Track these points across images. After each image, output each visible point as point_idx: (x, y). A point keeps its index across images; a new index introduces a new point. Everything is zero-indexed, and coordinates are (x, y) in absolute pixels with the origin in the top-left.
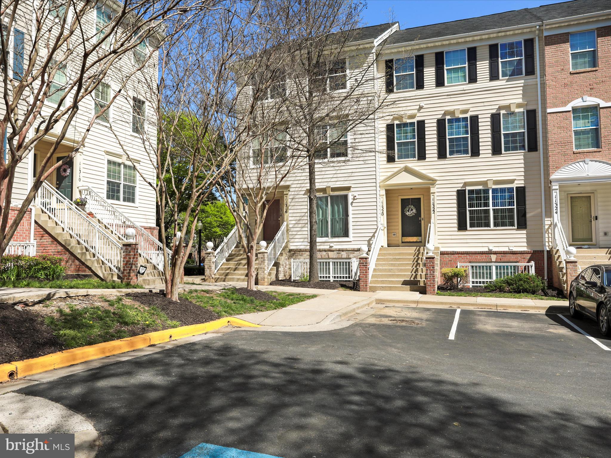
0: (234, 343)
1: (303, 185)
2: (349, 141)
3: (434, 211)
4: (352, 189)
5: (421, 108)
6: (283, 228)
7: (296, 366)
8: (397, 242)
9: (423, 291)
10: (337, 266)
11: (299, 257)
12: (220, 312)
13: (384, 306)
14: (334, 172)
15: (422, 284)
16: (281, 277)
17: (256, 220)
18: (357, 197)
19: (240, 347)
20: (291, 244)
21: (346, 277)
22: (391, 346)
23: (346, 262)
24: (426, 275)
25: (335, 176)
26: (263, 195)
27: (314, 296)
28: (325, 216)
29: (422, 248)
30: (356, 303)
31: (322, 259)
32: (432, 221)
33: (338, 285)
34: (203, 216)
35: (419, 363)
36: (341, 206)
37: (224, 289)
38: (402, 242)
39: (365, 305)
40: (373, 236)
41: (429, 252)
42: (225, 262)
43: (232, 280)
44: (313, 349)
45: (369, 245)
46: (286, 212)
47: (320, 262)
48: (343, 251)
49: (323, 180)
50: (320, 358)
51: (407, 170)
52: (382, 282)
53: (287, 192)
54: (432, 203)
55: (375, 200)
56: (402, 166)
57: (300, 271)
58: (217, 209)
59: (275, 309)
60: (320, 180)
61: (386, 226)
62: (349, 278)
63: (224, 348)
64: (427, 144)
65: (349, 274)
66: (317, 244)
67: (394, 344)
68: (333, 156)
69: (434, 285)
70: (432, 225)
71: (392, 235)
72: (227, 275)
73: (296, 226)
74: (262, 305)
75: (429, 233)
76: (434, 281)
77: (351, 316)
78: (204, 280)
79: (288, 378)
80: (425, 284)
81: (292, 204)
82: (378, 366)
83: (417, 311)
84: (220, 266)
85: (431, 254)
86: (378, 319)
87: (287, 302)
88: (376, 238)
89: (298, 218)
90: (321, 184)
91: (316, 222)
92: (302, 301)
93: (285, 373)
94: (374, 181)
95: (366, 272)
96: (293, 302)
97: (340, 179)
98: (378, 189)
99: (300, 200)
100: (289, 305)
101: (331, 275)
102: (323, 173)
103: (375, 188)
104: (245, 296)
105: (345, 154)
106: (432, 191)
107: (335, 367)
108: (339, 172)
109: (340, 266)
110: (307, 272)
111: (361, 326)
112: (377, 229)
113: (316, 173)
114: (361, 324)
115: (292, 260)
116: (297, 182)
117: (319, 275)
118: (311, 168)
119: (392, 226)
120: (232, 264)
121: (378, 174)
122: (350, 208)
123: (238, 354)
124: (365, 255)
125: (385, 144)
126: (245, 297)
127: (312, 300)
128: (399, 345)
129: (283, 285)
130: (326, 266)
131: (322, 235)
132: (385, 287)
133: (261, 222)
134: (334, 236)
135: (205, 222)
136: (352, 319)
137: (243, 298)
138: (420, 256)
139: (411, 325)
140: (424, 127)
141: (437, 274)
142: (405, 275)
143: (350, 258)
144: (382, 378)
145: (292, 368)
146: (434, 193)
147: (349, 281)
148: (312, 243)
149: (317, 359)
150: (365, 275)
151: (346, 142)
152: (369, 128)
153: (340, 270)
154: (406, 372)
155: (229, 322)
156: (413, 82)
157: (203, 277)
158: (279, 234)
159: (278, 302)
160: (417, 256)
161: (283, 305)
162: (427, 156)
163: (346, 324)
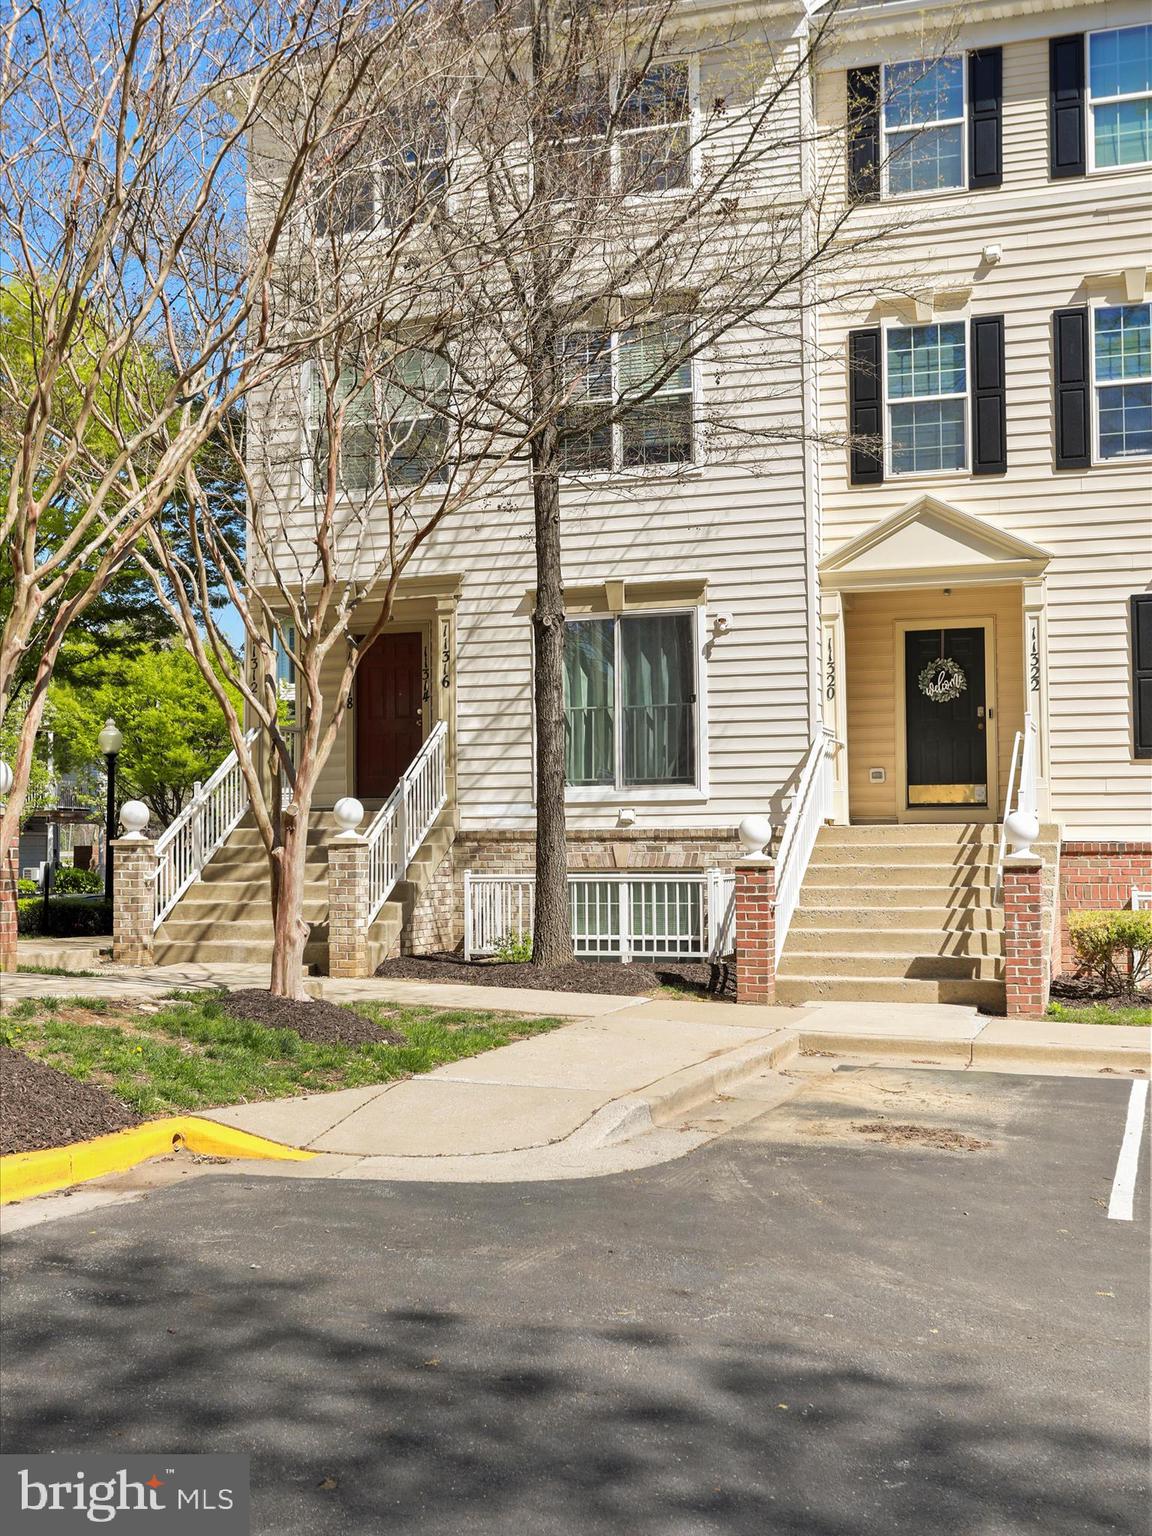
0: (177, 1241)
1: (513, 576)
2: (700, 397)
3: (1036, 679)
4: (709, 593)
5: (988, 264)
6: (433, 744)
7: (437, 1354)
8: (887, 807)
9: (993, 1004)
10: (649, 899)
11: (497, 863)
12: (144, 1093)
13: (835, 1063)
14: (638, 523)
15: (988, 976)
16: (423, 943)
17: (309, 711)
18: (731, 623)
19: (205, 1257)
20: (465, 811)
21: (684, 945)
22: (861, 1251)
23: (683, 886)
24: (1003, 937)
25: (643, 538)
26: (341, 609)
27: (551, 1024)
28: (599, 700)
29: (989, 828)
30: (717, 1053)
31: (587, 870)
32: (1030, 719)
33: (650, 977)
34: (131, 700)
35: (987, 1334)
36: (664, 660)
37: (176, 996)
38: (910, 806)
39: (758, 1062)
40: (794, 780)
41: (1016, 843)
42: (199, 881)
43: (225, 954)
44: (523, 1266)
45: (777, 817)
46: (446, 683)
47: (580, 885)
48: (671, 840)
49: (594, 556)
50: (550, 1315)
51: (931, 516)
52: (829, 965)
53: (449, 604)
54: (1029, 650)
55: (801, 635)
56: (912, 498)
57: (500, 921)
58: (185, 675)
59: (383, 1079)
60: (581, 557)
61: (843, 739)
62: (696, 946)
63: (129, 1263)
64: (1010, 413)
65: (696, 931)
66: (568, 812)
67: (873, 1242)
68: (632, 457)
69: (1039, 981)
70: (1030, 737)
71: (866, 776)
72: (205, 934)
73: (486, 738)
74: (329, 1065)
75: (1019, 771)
76: (1036, 962)
77: (698, 1111)
78: (109, 954)
79: (391, 1420)
80: (1000, 974)
81: (470, 650)
82: (802, 1352)
83: (968, 1087)
84: (175, 898)
85: (1024, 855)
86: (810, 1125)
87: (432, 1051)
88: (803, 786)
89: (493, 708)
90: (587, 571)
91: (565, 720)
92: (498, 1044)
93: (381, 1395)
94: (799, 558)
95: (764, 926)
96: (457, 1050)
97: (660, 551)
98: (815, 590)
99: (502, 635)
100: (441, 1062)
101: (625, 935)
102: (595, 526)
103: (799, 589)
104: (258, 1025)
105: (684, 452)
106: (1028, 601)
107: (613, 1360)
108: (656, 522)
109: (660, 898)
110: (526, 924)
111: (736, 1157)
112: (808, 752)
113: (563, 528)
114: (736, 1144)
115: (468, 875)
116: (489, 563)
117: (576, 937)
118: (545, 505)
119: (869, 740)
120: (227, 892)
121: (813, 530)
122: (703, 669)
123: (186, 1294)
124: (758, 857)
125: (843, 411)
126: (259, 1029)
127: (540, 1041)
128: (896, 1247)
129: (430, 975)
130: (604, 898)
131: (588, 775)
132: (841, 984)
133: (330, 719)
134: (637, 776)
135: (139, 726)
136: (702, 1125)
137: (248, 1036)
138: (981, 862)
139: (947, 1153)
140: (1001, 344)
141: (1051, 934)
142: (919, 937)
143: (700, 870)
144: (817, 1419)
145: (416, 1365)
146: (1039, 608)
147: (698, 960)
148: (547, 805)
149: (535, 1317)
150: (757, 936)
151: (685, 402)
152: (780, 345)
153: (660, 918)
154: (930, 1389)
155: (176, 1138)
156: (958, 161)
157: (105, 942)
158: (417, 769)
159: (395, 1049)
160: (970, 861)
161: (415, 1064)
162: (1011, 459)
163: (674, 1146)
